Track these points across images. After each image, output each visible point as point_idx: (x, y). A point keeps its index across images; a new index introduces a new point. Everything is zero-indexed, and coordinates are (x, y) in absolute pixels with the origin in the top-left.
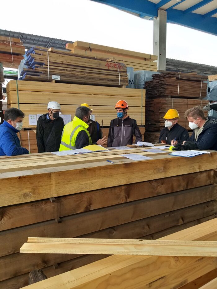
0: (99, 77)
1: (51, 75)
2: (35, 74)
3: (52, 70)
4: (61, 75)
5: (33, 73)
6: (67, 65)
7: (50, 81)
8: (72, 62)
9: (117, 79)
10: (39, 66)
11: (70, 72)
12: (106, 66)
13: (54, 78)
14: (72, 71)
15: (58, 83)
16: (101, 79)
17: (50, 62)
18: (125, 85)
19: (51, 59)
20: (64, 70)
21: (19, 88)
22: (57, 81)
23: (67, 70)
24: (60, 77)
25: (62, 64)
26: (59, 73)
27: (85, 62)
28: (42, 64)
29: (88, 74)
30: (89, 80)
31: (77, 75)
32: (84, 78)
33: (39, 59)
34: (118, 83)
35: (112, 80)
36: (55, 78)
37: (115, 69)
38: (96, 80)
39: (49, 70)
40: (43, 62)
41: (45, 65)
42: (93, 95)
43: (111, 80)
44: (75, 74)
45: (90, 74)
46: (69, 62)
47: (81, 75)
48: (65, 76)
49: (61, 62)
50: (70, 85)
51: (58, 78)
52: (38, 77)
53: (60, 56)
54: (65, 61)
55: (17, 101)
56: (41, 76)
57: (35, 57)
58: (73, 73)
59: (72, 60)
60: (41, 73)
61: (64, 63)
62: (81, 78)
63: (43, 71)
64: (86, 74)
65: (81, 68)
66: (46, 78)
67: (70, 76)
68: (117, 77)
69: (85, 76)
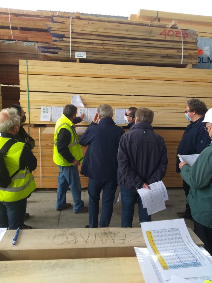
0: (147, 52)
1: (73, 51)
2: (52, 50)
3: (76, 45)
4: (88, 53)
5: (49, 50)
6: (99, 36)
7: (74, 60)
8: (105, 31)
9: (179, 54)
10: (58, 39)
11: (102, 47)
12: (161, 34)
13: (78, 56)
14: (104, 45)
15: (82, 63)
16: (151, 55)
17: (72, 32)
18: (191, 63)
19: (75, 29)
20: (93, 43)
21: (29, 70)
22: (82, 61)
23: (97, 44)
25: (91, 34)
26: (85, 48)
27: (127, 30)
28: (63, 36)
29: (130, 49)
30: (130, 58)
31: (112, 51)
32: (122, 55)
33: (57, 29)
34: (178, 60)
35: (169, 56)
37: (176, 39)
38: (143, 56)
39: (70, 44)
40: (63, 33)
41: (66, 37)
42: (134, 80)
43: (168, 56)
44: (109, 50)
45: (133, 49)
46: (101, 31)
47: (119, 50)
48: (94, 53)
50: (101, 66)
51: (84, 56)
52: (56, 55)
53: (89, 23)
54: (96, 30)
55: (27, 90)
56: (61, 54)
57: (52, 26)
58: (106, 47)
59: (106, 29)
60: (60, 49)
61: (93, 33)
62: (119, 54)
63: (63, 47)
64: (127, 48)
65: (120, 40)
66: (66, 56)
67: (101, 53)
68: (179, 52)
69: (125, 51)
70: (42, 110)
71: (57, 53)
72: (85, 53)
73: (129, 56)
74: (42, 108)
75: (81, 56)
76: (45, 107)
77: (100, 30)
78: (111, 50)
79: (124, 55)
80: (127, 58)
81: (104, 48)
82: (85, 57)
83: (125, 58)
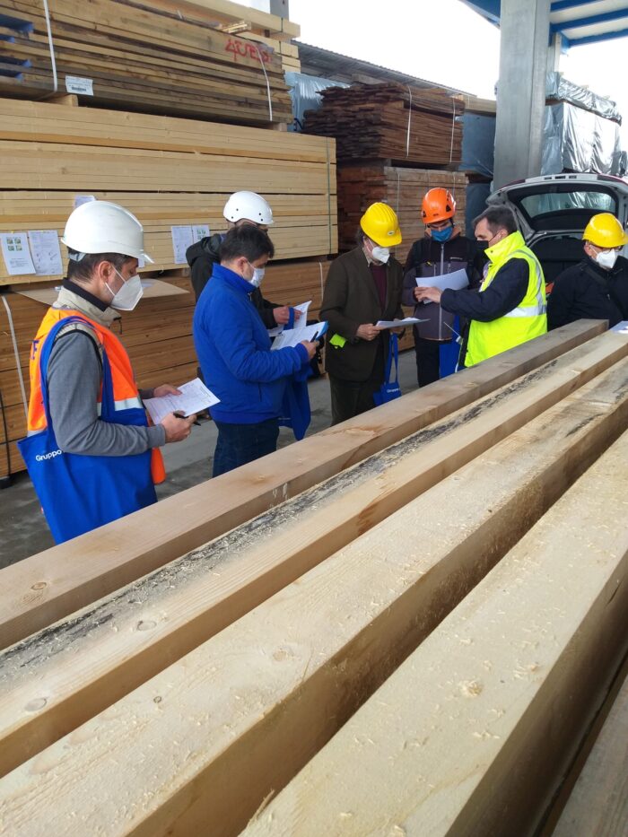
0: (210, 90)
1: (62, 73)
2: (3, 66)
3: (63, 57)
4: (97, 78)
6: (111, 36)
8: (126, 27)
9: (263, 98)
10: (16, 34)
11: (124, 68)
12: (227, 49)
13: (73, 88)
14: (128, 62)
15: (85, 109)
16: (220, 98)
17: (52, 20)
18: (285, 120)
19: (57, 10)
20: (101, 56)
22: (84, 101)
23: (114, 59)
24: (93, 84)
25: (95, 32)
26: (85, 68)
27: (168, 32)
29: (180, 78)
31: (146, 78)
32: (167, 92)
34: (265, 112)
35: (249, 101)
36: (75, 86)
37: (253, 64)
38: (206, 99)
39: (52, 54)
40: (26, 18)
41: (37, 32)
42: (198, 156)
43: (247, 103)
44: (138, 76)
45: (186, 79)
46: (116, 24)
47: (161, 80)
48: (109, 82)
49: (91, 26)
50: (128, 117)
51: (86, 87)
52: (17, 80)
54: (105, 22)
56: (25, 80)
58: (133, 69)
59: (125, 20)
60: (21, 63)
61: (100, 28)
62: (161, 90)
63: (29, 58)
64: (174, 76)
65: (157, 53)
66: (43, 86)
67: (125, 83)
68: (262, 94)
69: (170, 82)
71: (16, 75)
72: (91, 81)
73: (180, 95)
75: (79, 89)
76: (12, 235)
77: (113, 24)
78: (143, 77)
79: (172, 93)
80: (177, 100)
81: (128, 71)
82: (90, 92)
83: (174, 99)
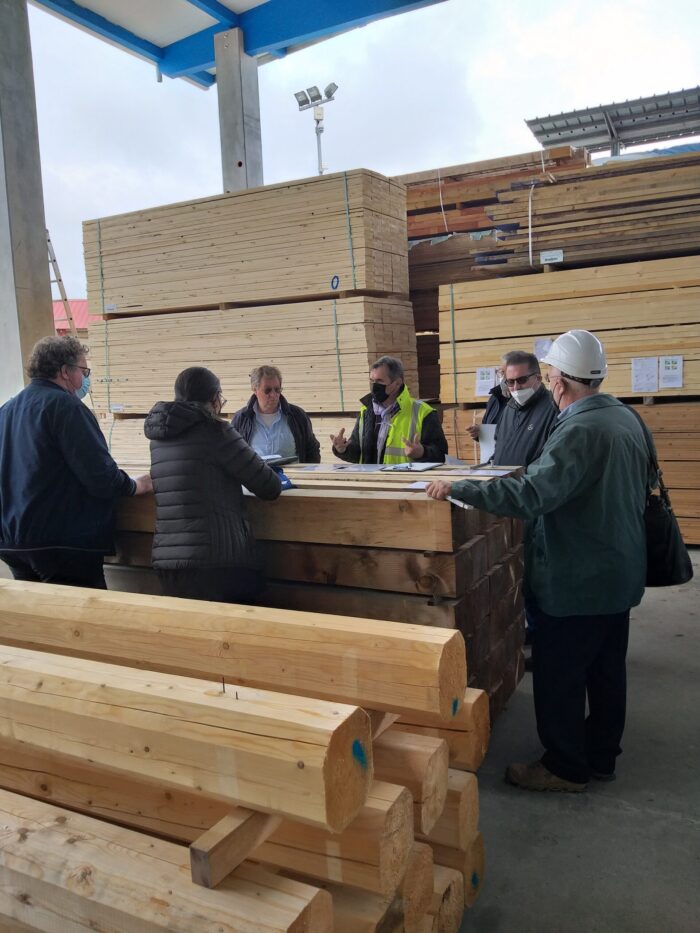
1: (536, 252)
2: (496, 258)
4: (565, 249)
5: (491, 258)
6: (591, 210)
7: (538, 270)
8: (603, 197)
10: (508, 234)
11: (597, 232)
13: (546, 260)
14: (601, 226)
15: (556, 273)
17: (534, 216)
19: (540, 207)
20: (578, 228)
21: (456, 303)
22: (557, 267)
23: (586, 228)
24: (564, 252)
25: (574, 211)
26: (562, 241)
27: (654, 186)
28: (516, 227)
29: (662, 223)
30: (663, 243)
31: (621, 235)
32: (644, 240)
33: (505, 217)
36: (548, 258)
39: (530, 240)
40: (515, 221)
41: (522, 228)
42: (677, 291)
44: (613, 234)
45: (669, 222)
46: (595, 199)
47: (636, 232)
48: (580, 247)
49: (570, 208)
50: (597, 272)
51: (558, 256)
52: (504, 265)
53: (568, 189)
54: (583, 201)
55: (451, 339)
56: (513, 262)
57: (495, 213)
58: (606, 231)
59: (604, 193)
60: (512, 252)
61: (576, 208)
62: (636, 240)
63: (516, 247)
64: (654, 224)
65: (638, 209)
66: (522, 265)
67: (595, 245)
69: (651, 230)
70: (478, 375)
71: (505, 261)
72: (561, 251)
73: (660, 239)
74: (478, 370)
75: (552, 259)
76: (485, 370)
77: (590, 199)
78: (618, 234)
79: (650, 240)
80: (656, 244)
81: (601, 233)
82: (560, 259)
83: (651, 245)
